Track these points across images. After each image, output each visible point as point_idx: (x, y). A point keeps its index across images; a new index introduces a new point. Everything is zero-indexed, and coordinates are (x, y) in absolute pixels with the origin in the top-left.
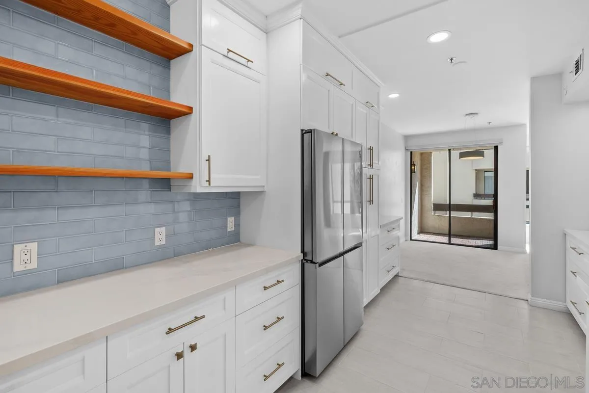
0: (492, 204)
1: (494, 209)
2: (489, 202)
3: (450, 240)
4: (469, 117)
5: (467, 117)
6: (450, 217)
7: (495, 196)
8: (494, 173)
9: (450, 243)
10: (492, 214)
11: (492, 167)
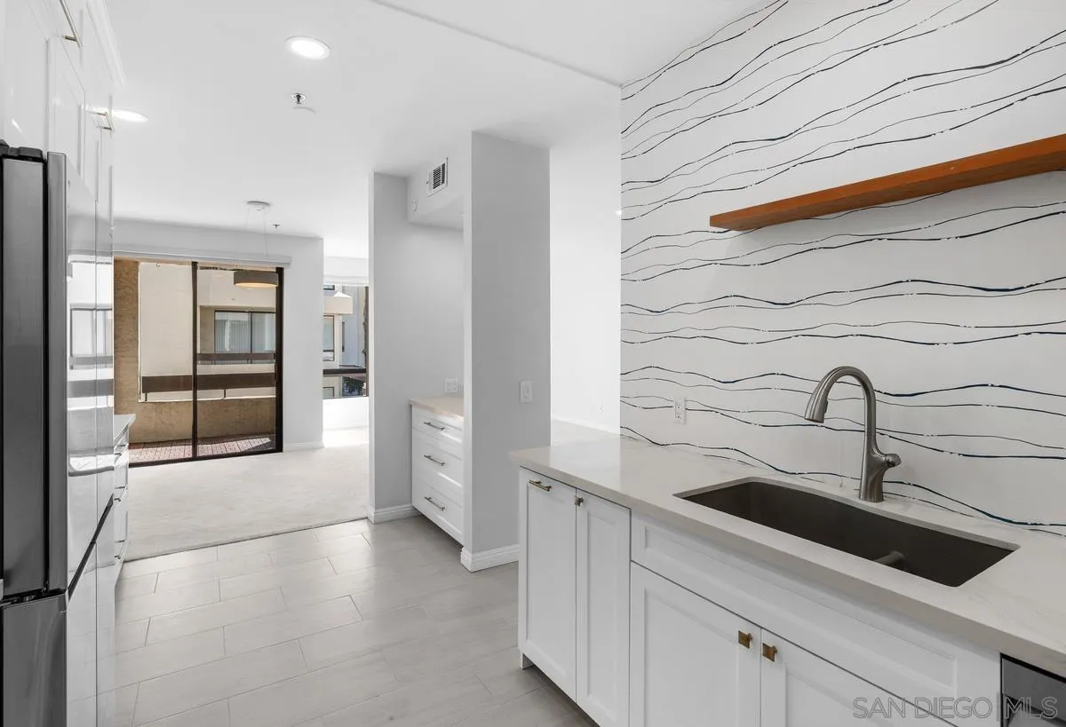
0: (273, 371)
1: (277, 379)
2: (268, 368)
3: (195, 451)
4: (254, 208)
5: (251, 206)
6: (195, 402)
7: (278, 356)
8: (277, 316)
9: (195, 458)
10: (274, 389)
11: (272, 304)
